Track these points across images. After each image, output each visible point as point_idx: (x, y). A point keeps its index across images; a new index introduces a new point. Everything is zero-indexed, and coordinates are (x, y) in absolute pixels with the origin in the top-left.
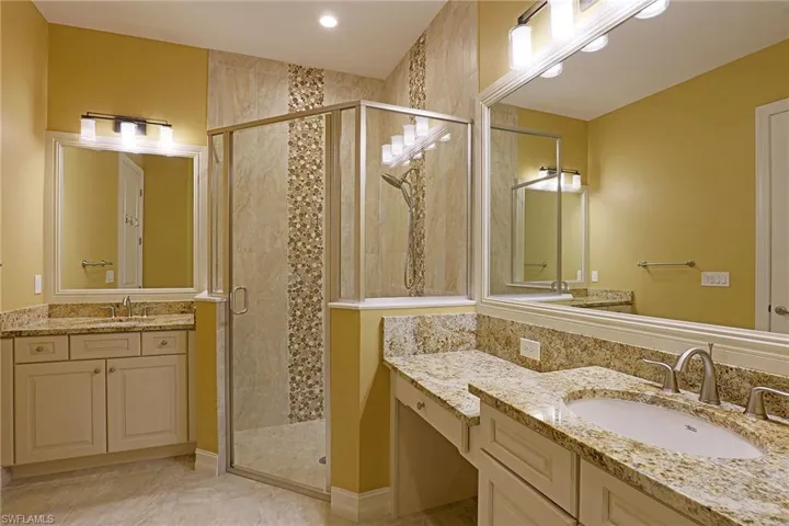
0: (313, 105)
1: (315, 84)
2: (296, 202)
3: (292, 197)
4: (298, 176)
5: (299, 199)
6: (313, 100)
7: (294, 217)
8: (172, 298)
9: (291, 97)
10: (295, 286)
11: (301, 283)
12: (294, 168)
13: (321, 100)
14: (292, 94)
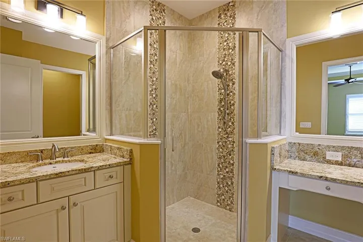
0: (160, 24)
1: (162, 12)
2: (153, 81)
3: (151, 78)
4: (154, 65)
5: (155, 79)
6: (161, 22)
7: (152, 90)
8: (84, 144)
9: (151, 17)
10: (153, 131)
11: (155, 129)
12: (152, 60)
13: (164, 22)
14: (151, 15)
